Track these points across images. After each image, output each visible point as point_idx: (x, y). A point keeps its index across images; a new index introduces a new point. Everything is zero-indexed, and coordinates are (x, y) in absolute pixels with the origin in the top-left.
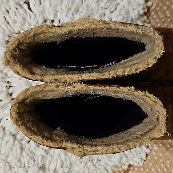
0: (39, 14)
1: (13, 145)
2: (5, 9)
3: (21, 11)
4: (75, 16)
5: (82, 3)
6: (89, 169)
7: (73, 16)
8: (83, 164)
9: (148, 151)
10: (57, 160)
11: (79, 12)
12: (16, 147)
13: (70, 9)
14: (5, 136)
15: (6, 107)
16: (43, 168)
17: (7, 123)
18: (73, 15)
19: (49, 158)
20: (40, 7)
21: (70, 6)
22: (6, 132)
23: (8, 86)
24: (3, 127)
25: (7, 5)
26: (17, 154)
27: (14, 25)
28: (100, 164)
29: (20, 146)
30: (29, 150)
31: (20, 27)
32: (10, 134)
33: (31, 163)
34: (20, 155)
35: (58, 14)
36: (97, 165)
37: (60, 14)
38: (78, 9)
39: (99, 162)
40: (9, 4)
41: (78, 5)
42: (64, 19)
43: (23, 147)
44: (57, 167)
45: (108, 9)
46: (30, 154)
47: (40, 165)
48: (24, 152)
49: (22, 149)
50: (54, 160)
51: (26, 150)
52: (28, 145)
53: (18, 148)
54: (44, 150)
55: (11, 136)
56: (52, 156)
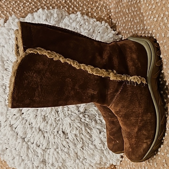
1: (23, 145)
6: (78, 165)
8: (72, 161)
10: (53, 157)
15: (19, 119)
17: (19, 130)
19: (47, 155)
22: (18, 136)
24: (17, 133)
28: (86, 162)
29: (27, 146)
30: (33, 149)
32: (20, 138)
33: (35, 158)
34: (27, 152)
36: (84, 162)
39: (85, 160)
43: (29, 147)
44: (54, 162)
46: (33, 152)
47: (41, 160)
48: (29, 151)
49: (28, 148)
50: (50, 157)
51: (31, 149)
52: (32, 146)
53: (25, 147)
54: (42, 149)
55: (21, 139)
56: (49, 154)
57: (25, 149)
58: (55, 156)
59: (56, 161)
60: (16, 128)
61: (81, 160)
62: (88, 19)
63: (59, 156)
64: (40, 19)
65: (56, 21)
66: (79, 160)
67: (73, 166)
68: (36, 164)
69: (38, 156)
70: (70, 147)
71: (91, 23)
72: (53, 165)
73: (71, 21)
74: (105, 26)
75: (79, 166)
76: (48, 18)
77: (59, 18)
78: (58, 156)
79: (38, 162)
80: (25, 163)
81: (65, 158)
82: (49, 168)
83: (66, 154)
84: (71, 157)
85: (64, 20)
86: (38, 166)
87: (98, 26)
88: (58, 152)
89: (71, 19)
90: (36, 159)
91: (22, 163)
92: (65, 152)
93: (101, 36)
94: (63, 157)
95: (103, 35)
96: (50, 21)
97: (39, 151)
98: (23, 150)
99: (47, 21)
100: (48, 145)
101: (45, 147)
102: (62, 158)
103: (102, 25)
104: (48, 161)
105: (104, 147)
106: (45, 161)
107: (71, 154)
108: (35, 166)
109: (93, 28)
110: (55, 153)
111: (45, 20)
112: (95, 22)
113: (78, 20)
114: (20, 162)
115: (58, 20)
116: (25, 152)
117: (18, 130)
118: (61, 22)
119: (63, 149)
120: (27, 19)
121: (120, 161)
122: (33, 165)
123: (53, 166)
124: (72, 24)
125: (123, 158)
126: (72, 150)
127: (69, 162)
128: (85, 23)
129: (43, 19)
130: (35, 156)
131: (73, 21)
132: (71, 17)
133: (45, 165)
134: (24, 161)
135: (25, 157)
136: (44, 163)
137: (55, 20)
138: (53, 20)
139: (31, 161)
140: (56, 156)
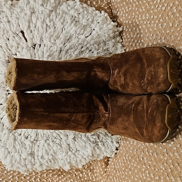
0: (30, 40)
1: (9, 136)
2: (6, 37)
3: (17, 38)
4: (56, 41)
5: (63, 31)
7: (55, 42)
8: (64, 153)
9: (117, 145)
10: (43, 149)
11: (59, 38)
12: (11, 138)
13: (53, 36)
14: (4, 129)
16: (32, 154)
18: (55, 40)
19: (36, 147)
20: (30, 34)
21: (52, 34)
22: (4, 127)
23: (7, 94)
25: (7, 35)
26: (11, 143)
27: (12, 49)
29: (13, 137)
30: (21, 141)
31: (16, 50)
34: (13, 144)
35: (44, 40)
37: (46, 40)
38: (59, 36)
39: (78, 152)
40: (9, 34)
41: (59, 33)
42: (48, 43)
43: (16, 138)
44: (43, 154)
45: (84, 34)
46: (20, 144)
47: (29, 152)
48: (16, 142)
49: (15, 140)
50: (40, 149)
51: (18, 140)
52: (19, 137)
53: (12, 139)
54: (31, 141)
55: (7, 130)
56: (38, 146)
57: (12, 141)
58: (45, 148)
59: (46, 154)
60: (2, 119)
61: (73, 152)
62: (86, 8)
63: (50, 148)
64: (36, 3)
65: (52, 7)
66: (72, 152)
67: (64, 158)
68: (24, 156)
69: (26, 149)
70: (61, 139)
71: (90, 12)
72: (43, 157)
73: (69, 8)
74: (105, 16)
75: (71, 159)
76: (45, 3)
77: (56, 3)
78: (48, 148)
79: (26, 154)
80: (11, 155)
81: (57, 149)
82: (38, 160)
83: (58, 146)
84: (63, 149)
85: (61, 6)
86: (26, 159)
87: (97, 16)
88: (49, 144)
89: (69, 6)
90: (24, 151)
91: (8, 155)
92: (57, 143)
93: (100, 27)
94: (55, 148)
95: (102, 26)
96: (46, 6)
97: (27, 143)
98: (9, 141)
99: (43, 6)
100: (37, 136)
101: (34, 138)
102: (53, 150)
103: (101, 15)
104: (37, 153)
105: (98, 139)
106: (34, 153)
107: (63, 146)
108: (23, 158)
109: (92, 17)
110: (46, 145)
111: (41, 5)
112: (94, 11)
113: (76, 7)
114: (6, 154)
115: (55, 6)
116: (12, 144)
117: (5, 120)
118: (59, 8)
119: (55, 141)
120: (22, 2)
121: (114, 153)
122: (21, 157)
123: (43, 159)
124: (70, 11)
125: (118, 150)
126: (64, 141)
127: (60, 154)
128: (84, 12)
129: (39, 4)
130: (23, 148)
131: (72, 8)
132: (69, 4)
133: (34, 158)
134: (10, 153)
135: (12, 149)
136: (32, 155)
137: (52, 5)
138: (50, 6)
139: (19, 153)
140: (47, 148)
